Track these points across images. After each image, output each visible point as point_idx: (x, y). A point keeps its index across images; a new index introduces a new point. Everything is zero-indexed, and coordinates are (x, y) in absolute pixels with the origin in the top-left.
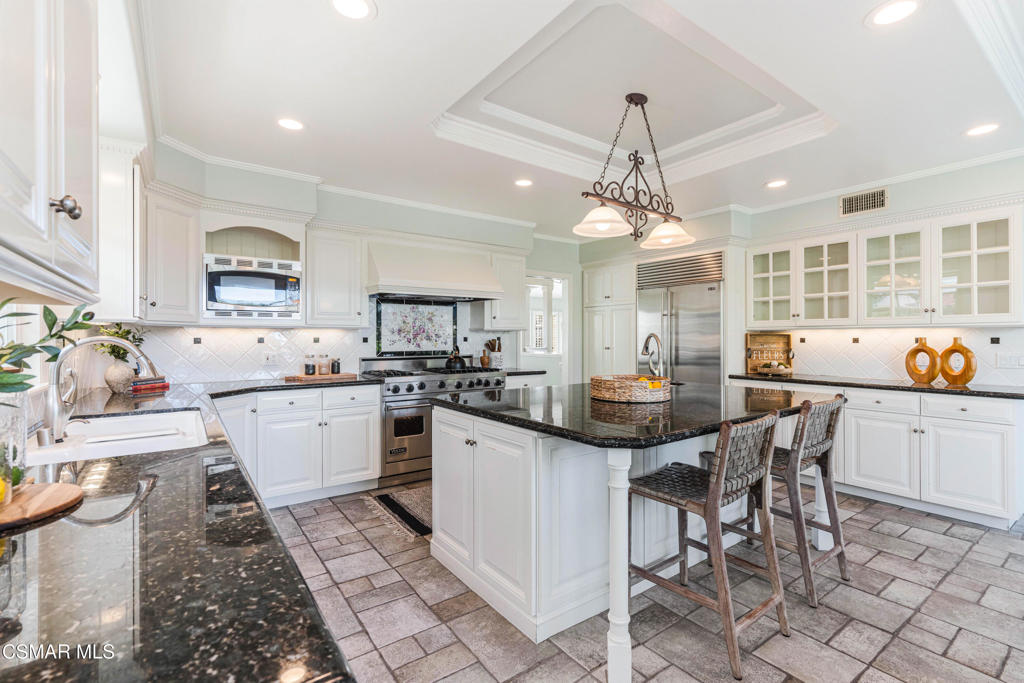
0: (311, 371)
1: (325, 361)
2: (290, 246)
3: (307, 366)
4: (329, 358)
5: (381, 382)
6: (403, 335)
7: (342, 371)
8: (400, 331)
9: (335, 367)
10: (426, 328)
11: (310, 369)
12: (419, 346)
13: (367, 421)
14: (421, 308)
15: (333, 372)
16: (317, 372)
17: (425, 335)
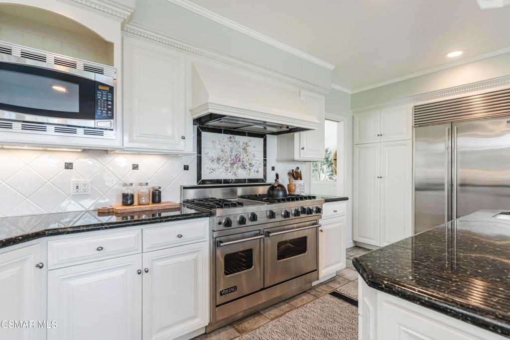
0: (129, 202)
1: (145, 190)
2: (103, 49)
3: (125, 196)
4: (150, 186)
5: (211, 215)
6: (221, 163)
7: (163, 200)
8: (218, 159)
9: (156, 196)
10: (241, 157)
11: (127, 199)
12: (235, 173)
13: (196, 261)
14: (238, 138)
15: (154, 202)
16: (136, 202)
17: (240, 163)
